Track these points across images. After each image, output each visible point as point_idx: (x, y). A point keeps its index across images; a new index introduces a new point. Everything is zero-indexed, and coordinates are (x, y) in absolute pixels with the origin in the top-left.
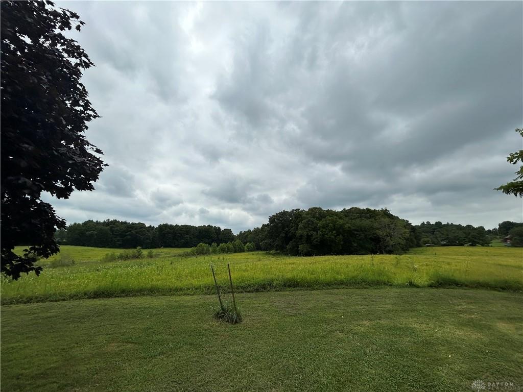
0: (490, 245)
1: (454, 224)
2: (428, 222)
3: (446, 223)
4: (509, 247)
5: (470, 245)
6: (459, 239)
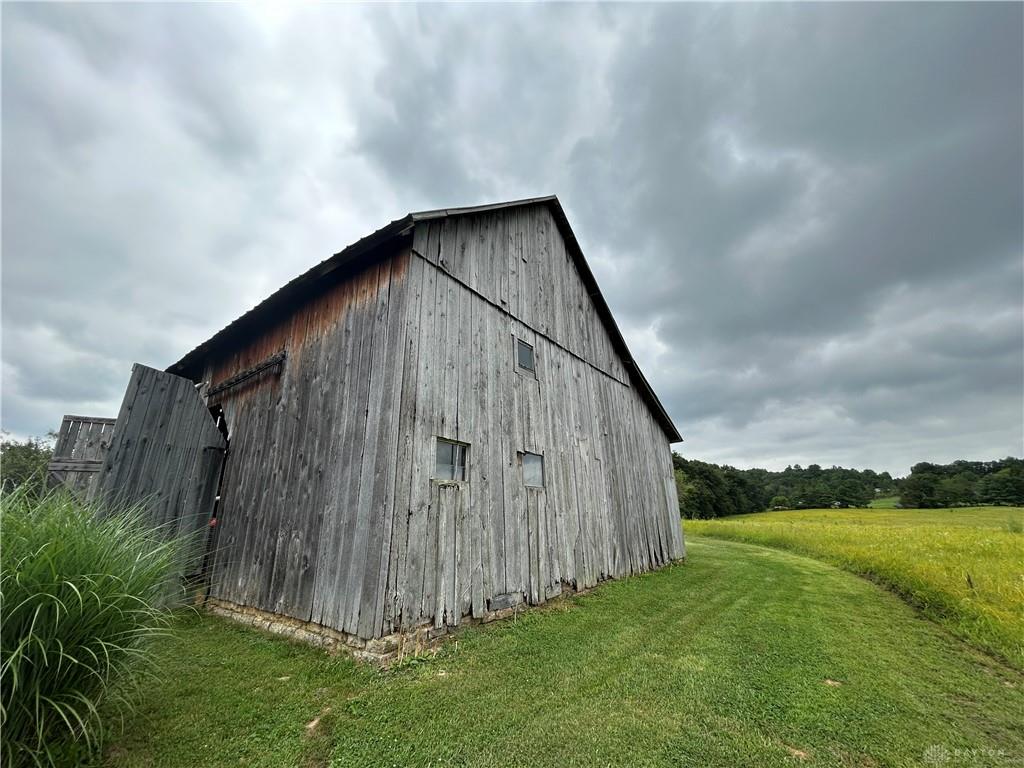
0: (869, 505)
4: (899, 508)
5: (841, 507)
6: (821, 496)
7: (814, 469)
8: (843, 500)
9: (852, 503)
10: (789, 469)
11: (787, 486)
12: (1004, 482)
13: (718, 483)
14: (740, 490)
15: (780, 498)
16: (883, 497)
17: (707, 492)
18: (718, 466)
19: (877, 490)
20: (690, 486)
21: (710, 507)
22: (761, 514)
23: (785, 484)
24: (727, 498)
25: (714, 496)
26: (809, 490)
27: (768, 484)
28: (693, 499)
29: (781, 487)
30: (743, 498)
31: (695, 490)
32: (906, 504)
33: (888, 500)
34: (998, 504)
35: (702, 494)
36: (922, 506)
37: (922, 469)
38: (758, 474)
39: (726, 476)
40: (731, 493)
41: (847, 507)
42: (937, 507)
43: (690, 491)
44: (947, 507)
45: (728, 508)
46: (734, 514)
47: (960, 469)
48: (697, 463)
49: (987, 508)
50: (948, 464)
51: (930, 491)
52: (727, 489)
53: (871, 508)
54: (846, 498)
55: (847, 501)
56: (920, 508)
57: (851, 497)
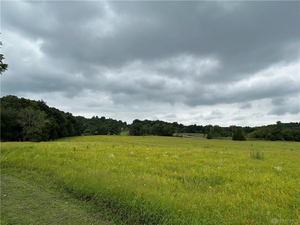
0: (120, 134)
1: (113, 119)
3: (108, 118)
4: (129, 135)
5: (111, 134)
6: (105, 130)
7: (103, 118)
8: (112, 132)
9: (114, 133)
10: (94, 117)
11: (92, 125)
12: (157, 128)
13: (63, 121)
14: (72, 125)
15: (88, 130)
16: (123, 131)
17: (56, 125)
18: (64, 112)
19: (122, 128)
20: (48, 121)
21: (56, 133)
22: (80, 137)
23: (91, 124)
24: (65, 129)
25: (59, 127)
26: (101, 127)
27: (84, 123)
28: (48, 128)
29: (89, 125)
30: (73, 129)
31: (50, 123)
32: (131, 134)
33: (124, 132)
34: (154, 135)
35: (53, 126)
36: (135, 135)
37: (136, 121)
38: (81, 118)
39: (67, 118)
40: (68, 126)
41: (113, 135)
42: (139, 135)
43: (47, 124)
44: (142, 135)
45: (65, 133)
46: (67, 136)
47: (146, 122)
48: (54, 109)
49: (152, 136)
50: (143, 120)
51: (139, 129)
52: (66, 124)
53: (120, 135)
54: (113, 131)
55: (113, 132)
56: (134, 135)
57: (115, 130)
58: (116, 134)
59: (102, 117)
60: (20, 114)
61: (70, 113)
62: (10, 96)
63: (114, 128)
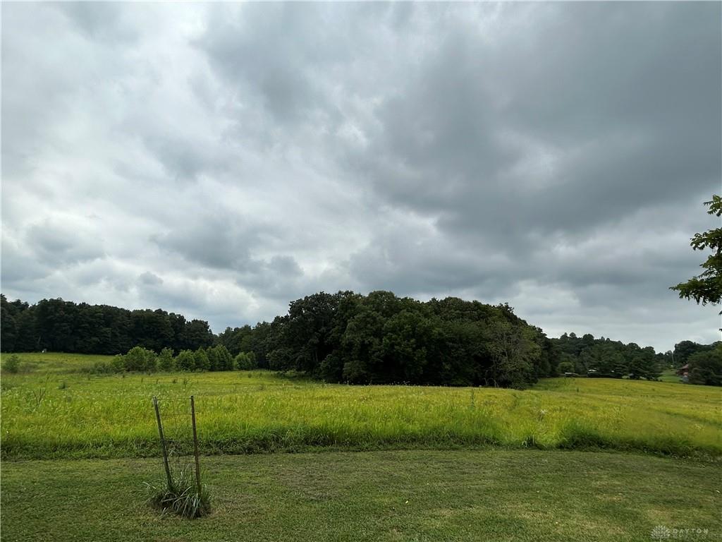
0: (659, 378)
1: (611, 340)
2: (572, 334)
3: (599, 338)
4: (685, 383)
6: (616, 366)
7: (588, 338)
8: (637, 371)
9: (643, 375)
10: (565, 336)
15: (566, 364)
26: (605, 360)
32: (694, 381)
37: (688, 346)
41: (639, 379)
53: (661, 381)
54: (641, 370)
55: (640, 372)
56: (705, 385)
57: (646, 369)
58: (649, 379)
59: (585, 336)
60: (487, 333)
61: (536, 327)
62: (450, 298)
63: (641, 362)
